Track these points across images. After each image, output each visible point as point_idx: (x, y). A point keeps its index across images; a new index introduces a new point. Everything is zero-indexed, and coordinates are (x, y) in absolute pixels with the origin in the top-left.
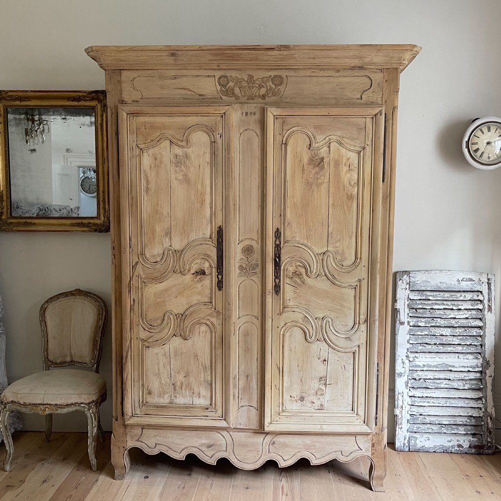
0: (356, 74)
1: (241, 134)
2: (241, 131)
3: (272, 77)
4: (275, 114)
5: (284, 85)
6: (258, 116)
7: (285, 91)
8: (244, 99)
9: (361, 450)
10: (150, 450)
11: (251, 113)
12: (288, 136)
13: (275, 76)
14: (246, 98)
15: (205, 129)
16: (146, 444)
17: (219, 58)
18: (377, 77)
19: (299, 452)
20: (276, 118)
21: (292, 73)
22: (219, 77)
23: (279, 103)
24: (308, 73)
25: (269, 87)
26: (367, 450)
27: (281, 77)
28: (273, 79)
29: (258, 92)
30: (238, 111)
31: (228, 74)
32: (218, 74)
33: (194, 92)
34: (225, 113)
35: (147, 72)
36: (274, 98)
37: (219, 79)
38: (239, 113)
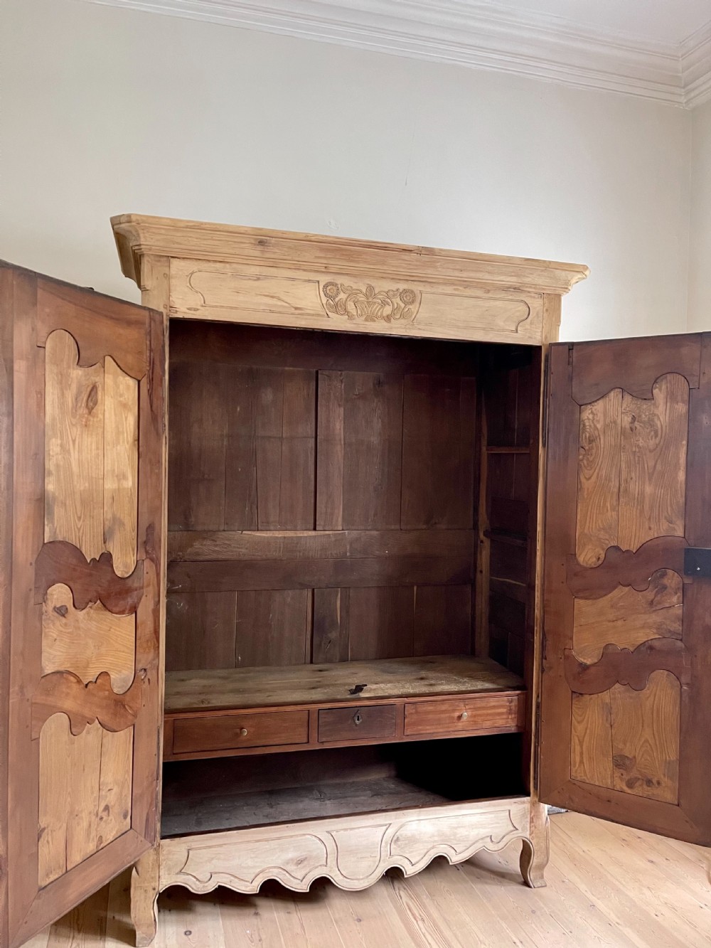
0: (510, 297)
3: (401, 291)
5: (416, 305)
7: (418, 312)
8: (361, 320)
9: (517, 829)
10: (202, 885)
13: (405, 291)
14: (364, 318)
16: (195, 877)
17: (328, 256)
18: (536, 304)
19: (433, 847)
21: (427, 288)
22: (324, 283)
23: (410, 329)
24: (449, 290)
25: (396, 306)
26: (524, 829)
27: (412, 292)
28: (402, 294)
29: (381, 310)
31: (340, 280)
32: (324, 279)
33: (286, 302)
35: (212, 264)
36: (403, 322)
37: (325, 286)
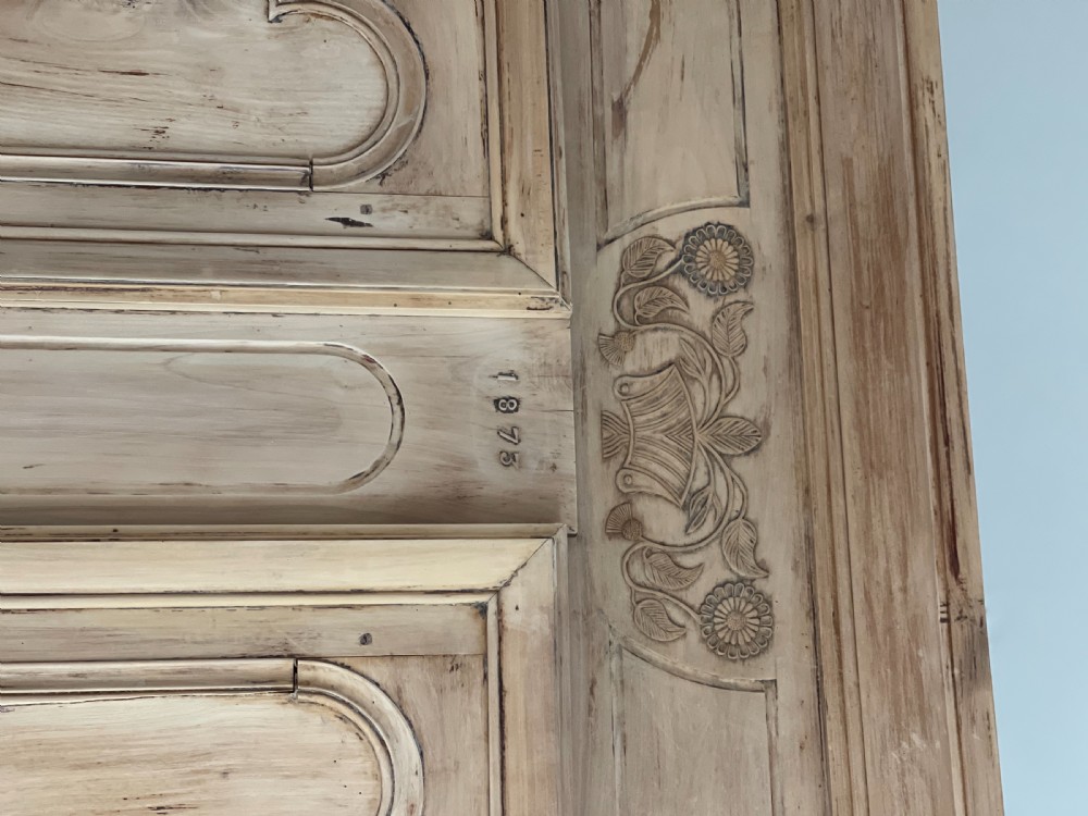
1: (367, 362)
2: (388, 367)
3: (760, 584)
4: (513, 596)
5: (707, 665)
6: (493, 479)
7: (673, 673)
8: (603, 394)
11: (512, 434)
12: (351, 701)
13: (764, 605)
14: (614, 407)
15: (401, 120)
17: (861, 217)
20: (486, 607)
21: (792, 723)
22: (741, 229)
23: (588, 634)
25: (688, 561)
27: (763, 643)
28: (747, 589)
29: (658, 489)
30: (528, 347)
31: (766, 294)
32: (761, 226)
33: (639, 69)
34: (508, 250)
36: (618, 600)
37: (730, 233)
38: (516, 358)
